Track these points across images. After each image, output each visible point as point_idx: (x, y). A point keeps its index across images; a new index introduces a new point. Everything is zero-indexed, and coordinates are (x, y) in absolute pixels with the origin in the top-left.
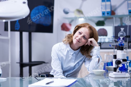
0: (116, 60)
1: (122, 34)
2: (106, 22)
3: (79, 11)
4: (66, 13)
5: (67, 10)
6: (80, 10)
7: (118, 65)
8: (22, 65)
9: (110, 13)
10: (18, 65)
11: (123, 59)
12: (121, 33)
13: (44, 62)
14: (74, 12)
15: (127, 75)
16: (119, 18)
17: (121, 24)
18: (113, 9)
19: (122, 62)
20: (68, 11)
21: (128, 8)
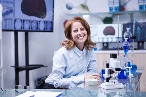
0: (108, 69)
1: (128, 34)
2: (114, 19)
3: (84, 7)
4: (70, 8)
5: (70, 5)
6: (85, 5)
7: (111, 75)
8: (18, 69)
9: (118, 9)
10: (14, 69)
11: (116, 68)
12: (126, 33)
13: (43, 66)
14: (78, 8)
15: (120, 86)
16: (129, 14)
17: (131, 21)
18: (122, 4)
19: (115, 71)
20: (72, 7)
21: (139, 2)
